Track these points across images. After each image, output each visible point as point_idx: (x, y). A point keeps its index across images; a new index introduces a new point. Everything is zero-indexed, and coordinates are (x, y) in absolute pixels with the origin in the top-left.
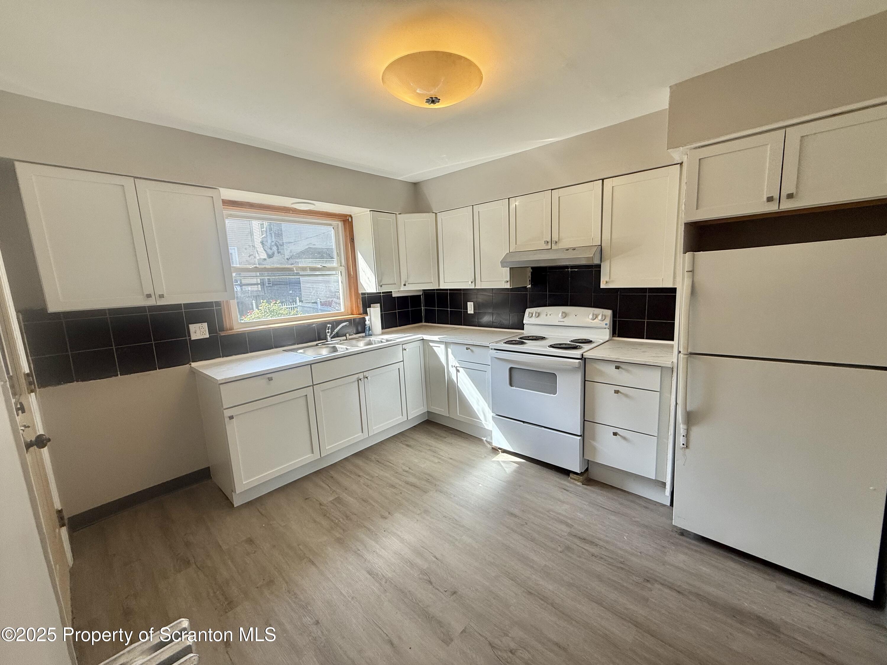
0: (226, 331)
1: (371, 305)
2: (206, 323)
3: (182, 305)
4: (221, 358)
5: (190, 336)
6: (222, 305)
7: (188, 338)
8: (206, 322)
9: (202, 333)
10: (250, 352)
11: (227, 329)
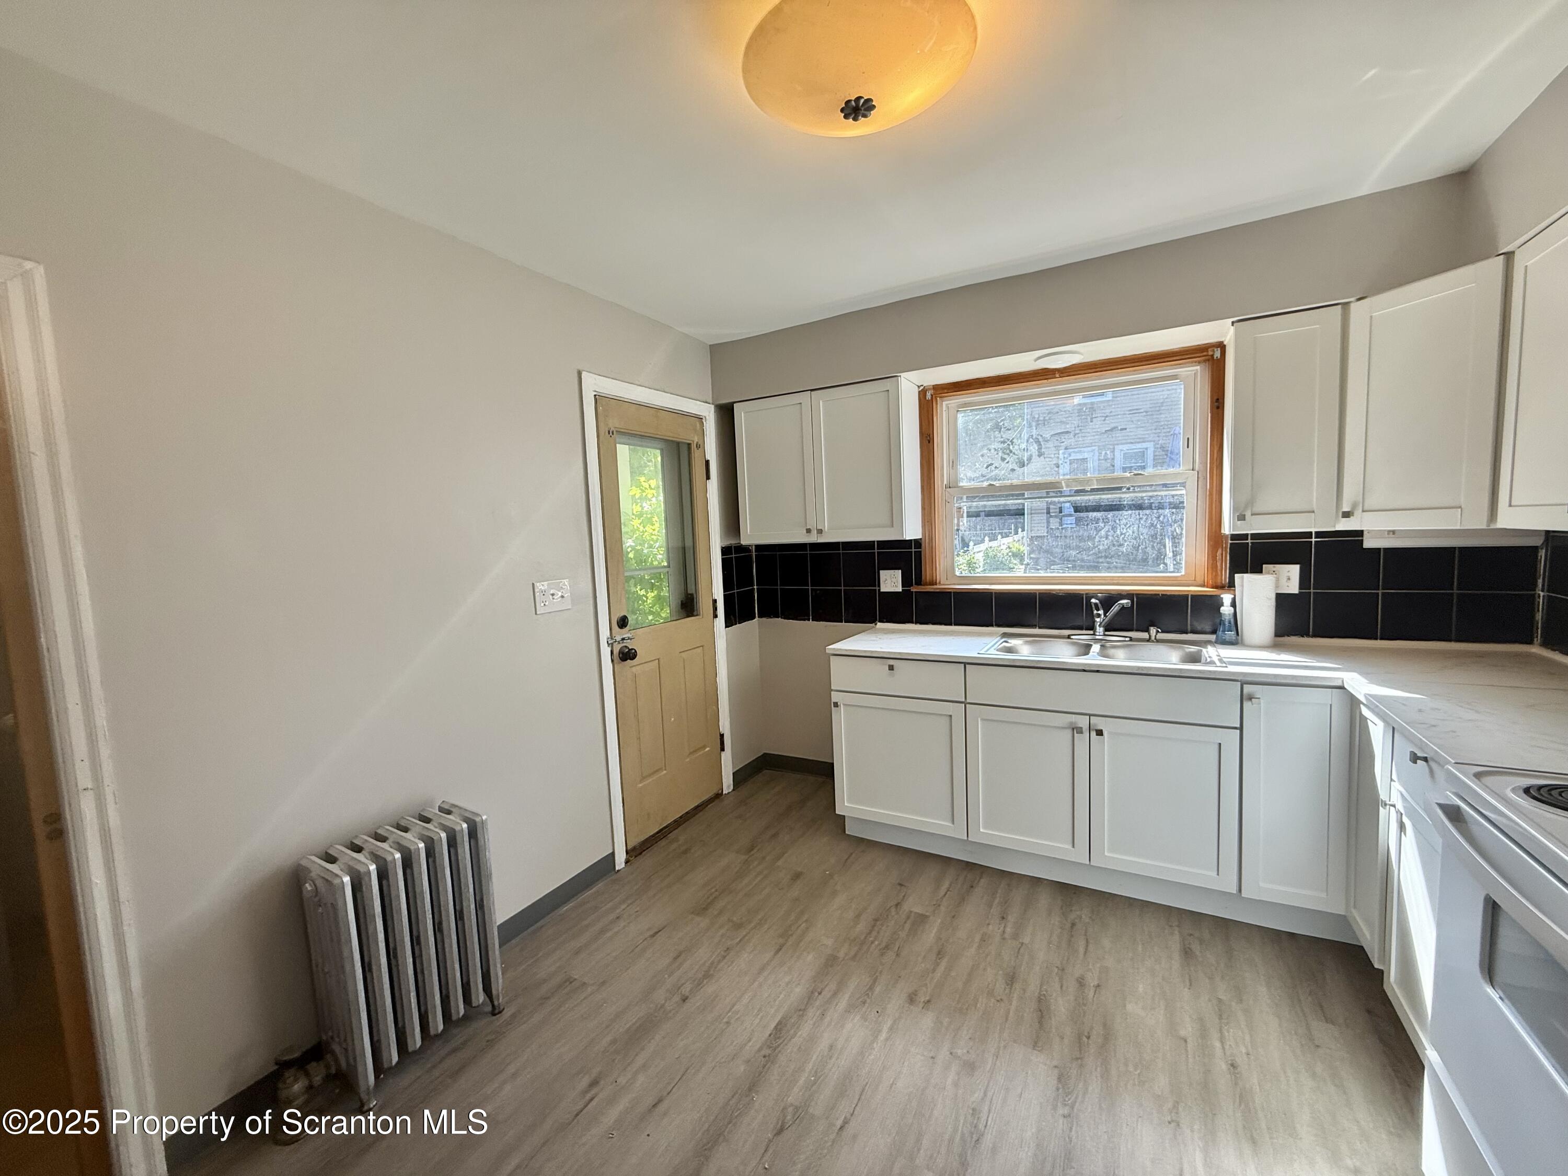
0: (924, 585)
1: (1264, 566)
2: (900, 571)
3: (876, 543)
4: (914, 625)
5: (879, 586)
6: (923, 545)
7: (877, 588)
8: (899, 569)
9: (893, 584)
10: (955, 625)
11: (926, 582)
